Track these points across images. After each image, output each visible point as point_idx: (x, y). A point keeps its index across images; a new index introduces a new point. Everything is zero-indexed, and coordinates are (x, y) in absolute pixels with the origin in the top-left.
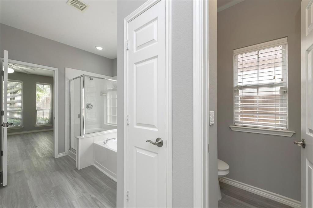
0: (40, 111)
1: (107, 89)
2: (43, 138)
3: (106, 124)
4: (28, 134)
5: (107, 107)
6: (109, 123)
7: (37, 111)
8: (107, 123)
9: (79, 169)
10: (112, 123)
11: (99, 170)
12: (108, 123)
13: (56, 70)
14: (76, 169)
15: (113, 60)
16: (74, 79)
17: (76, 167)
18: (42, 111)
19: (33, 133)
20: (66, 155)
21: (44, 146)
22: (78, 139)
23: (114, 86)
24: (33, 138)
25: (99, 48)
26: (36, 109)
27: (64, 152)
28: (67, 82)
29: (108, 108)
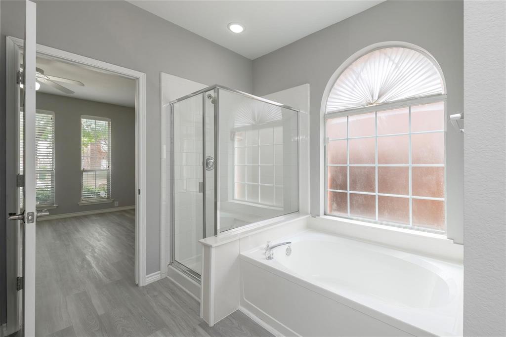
0: (89, 173)
1: (236, 127)
2: (99, 230)
3: (232, 201)
4: (65, 219)
5: (233, 166)
6: (238, 199)
7: (84, 173)
8: (233, 199)
9: (212, 324)
10: (246, 200)
11: (264, 329)
12: (235, 200)
13: (142, 77)
14: (204, 325)
15: (253, 61)
16: (179, 100)
17: (202, 316)
18: (92, 173)
19: (76, 218)
20: (164, 276)
21: (105, 250)
22: (208, 247)
23: (254, 119)
24: (78, 231)
25: (236, 29)
26: (82, 169)
27: (160, 270)
28: (164, 106)
29: (236, 167)
